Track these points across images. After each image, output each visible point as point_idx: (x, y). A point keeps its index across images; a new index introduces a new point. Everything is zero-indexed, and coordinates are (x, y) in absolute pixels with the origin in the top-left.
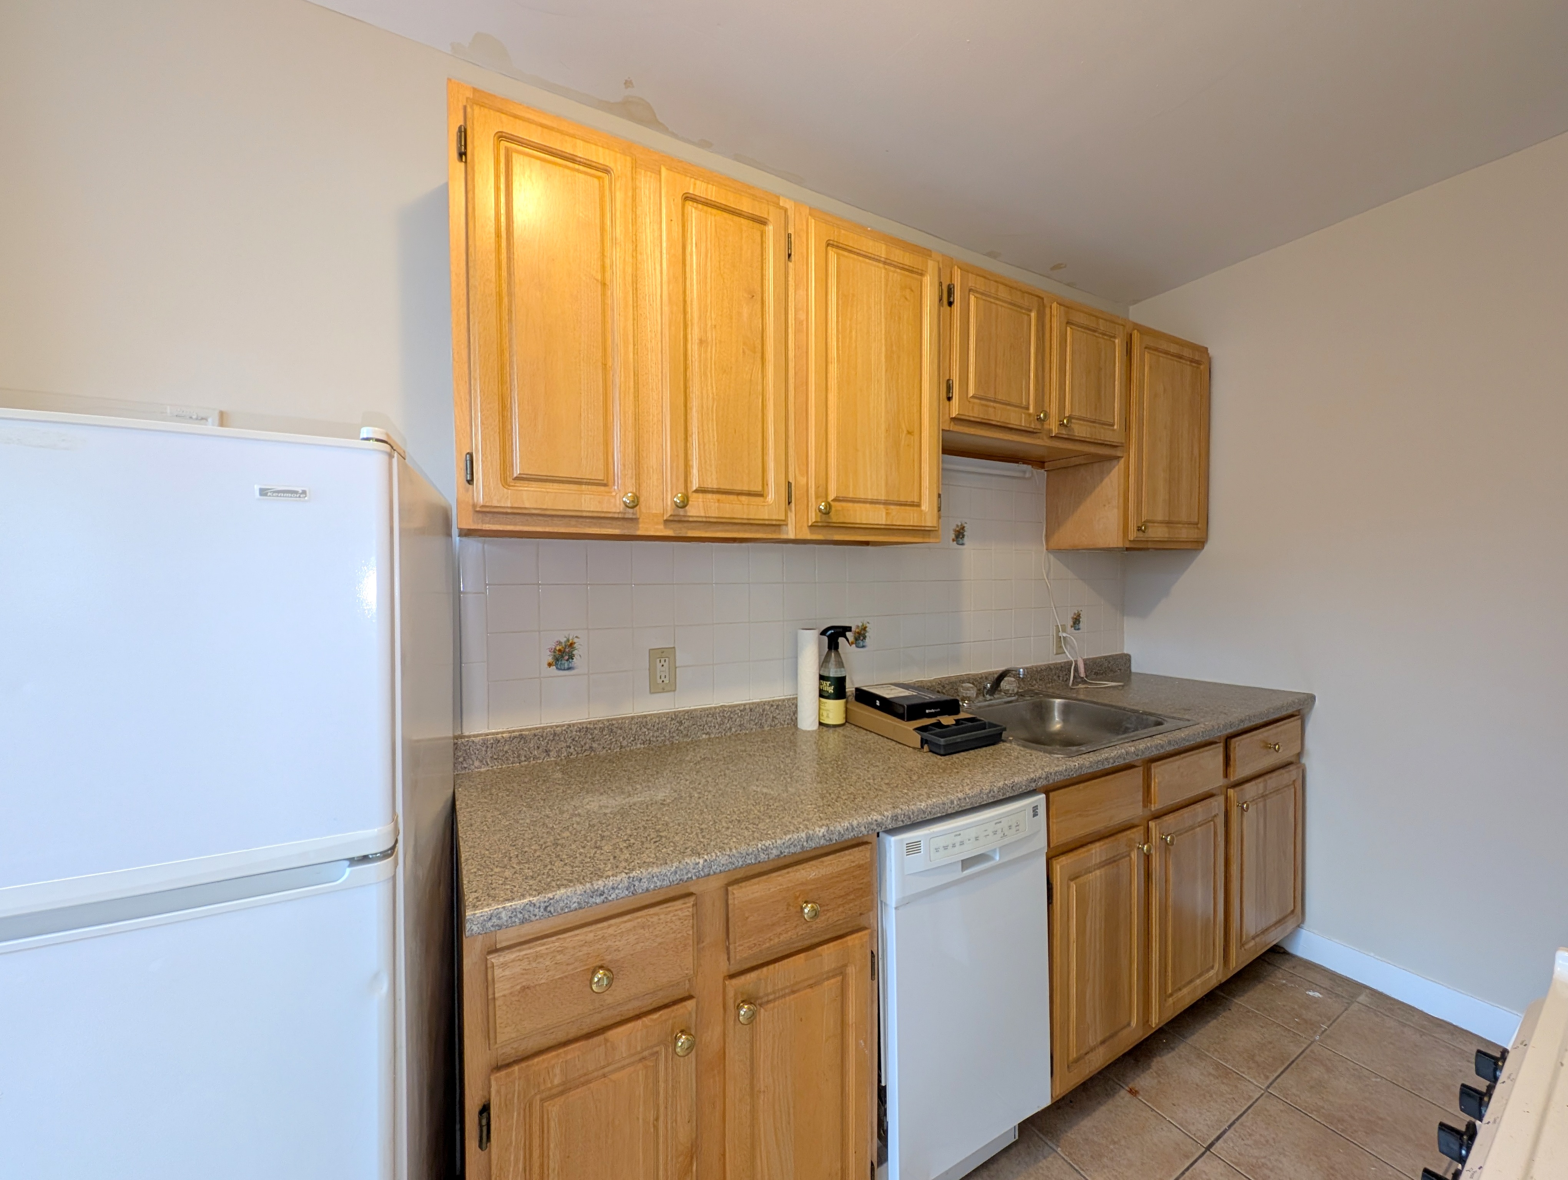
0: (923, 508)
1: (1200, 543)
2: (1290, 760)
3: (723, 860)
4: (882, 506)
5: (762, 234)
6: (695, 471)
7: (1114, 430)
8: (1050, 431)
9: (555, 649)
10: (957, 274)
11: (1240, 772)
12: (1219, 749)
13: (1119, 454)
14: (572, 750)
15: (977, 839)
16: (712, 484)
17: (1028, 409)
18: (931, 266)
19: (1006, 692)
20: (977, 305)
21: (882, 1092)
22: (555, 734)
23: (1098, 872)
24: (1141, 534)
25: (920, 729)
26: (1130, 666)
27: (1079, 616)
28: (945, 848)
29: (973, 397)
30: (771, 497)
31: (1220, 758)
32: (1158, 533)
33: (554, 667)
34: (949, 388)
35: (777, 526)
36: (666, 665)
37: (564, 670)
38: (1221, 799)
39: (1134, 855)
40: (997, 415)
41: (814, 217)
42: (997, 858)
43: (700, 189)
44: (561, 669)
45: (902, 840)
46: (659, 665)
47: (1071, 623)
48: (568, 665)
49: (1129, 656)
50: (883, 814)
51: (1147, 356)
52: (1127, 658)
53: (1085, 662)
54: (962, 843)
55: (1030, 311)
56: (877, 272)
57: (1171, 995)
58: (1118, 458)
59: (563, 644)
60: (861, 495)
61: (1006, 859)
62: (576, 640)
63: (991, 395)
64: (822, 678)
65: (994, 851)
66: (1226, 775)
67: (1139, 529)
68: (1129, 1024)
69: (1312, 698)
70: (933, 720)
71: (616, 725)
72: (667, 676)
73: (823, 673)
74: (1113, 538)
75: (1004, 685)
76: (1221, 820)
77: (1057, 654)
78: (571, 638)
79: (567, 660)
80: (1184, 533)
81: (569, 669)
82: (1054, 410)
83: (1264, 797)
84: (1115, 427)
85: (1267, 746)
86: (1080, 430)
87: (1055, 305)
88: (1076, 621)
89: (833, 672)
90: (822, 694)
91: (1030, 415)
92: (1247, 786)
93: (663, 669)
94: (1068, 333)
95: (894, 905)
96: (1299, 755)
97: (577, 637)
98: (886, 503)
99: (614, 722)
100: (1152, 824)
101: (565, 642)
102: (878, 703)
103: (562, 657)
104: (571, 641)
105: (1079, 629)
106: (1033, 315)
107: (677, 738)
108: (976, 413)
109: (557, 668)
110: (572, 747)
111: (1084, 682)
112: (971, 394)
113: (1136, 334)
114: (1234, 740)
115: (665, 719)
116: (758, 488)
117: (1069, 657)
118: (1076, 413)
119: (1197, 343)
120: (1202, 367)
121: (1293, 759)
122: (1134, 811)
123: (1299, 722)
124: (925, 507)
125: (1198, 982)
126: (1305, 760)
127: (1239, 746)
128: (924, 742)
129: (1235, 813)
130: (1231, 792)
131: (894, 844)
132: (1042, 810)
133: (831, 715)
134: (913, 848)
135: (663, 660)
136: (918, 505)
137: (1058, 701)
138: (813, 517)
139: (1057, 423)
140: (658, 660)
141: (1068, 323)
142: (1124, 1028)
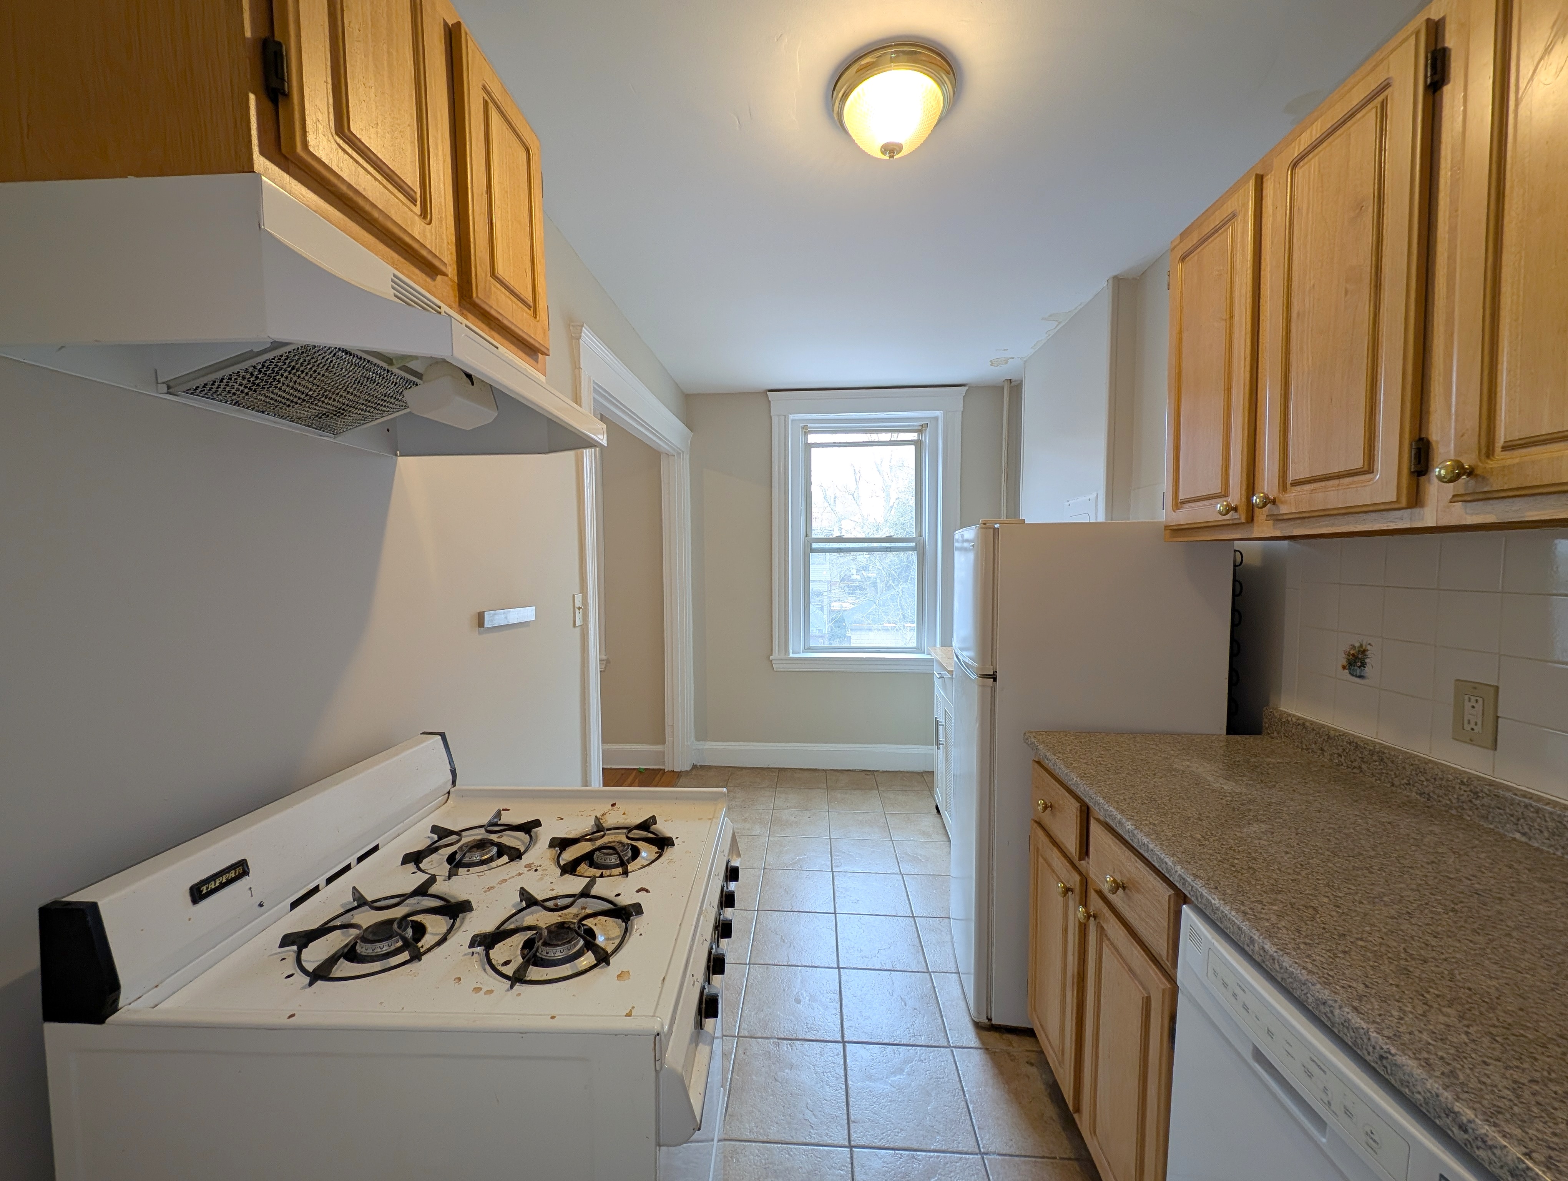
9: (1349, 652)
14: (1342, 760)
22: (1329, 737)
33: (1347, 671)
36: (1479, 706)
37: (1356, 676)
44: (1352, 675)
46: (1468, 705)
48: (1360, 673)
59: (1357, 649)
62: (1369, 647)
71: (1388, 756)
72: (1479, 723)
78: (1364, 644)
79: (1359, 667)
81: (1361, 677)
93: (1473, 711)
97: (1370, 644)
99: (1386, 751)
101: (1358, 647)
103: (1355, 662)
104: (1364, 648)
107: (1470, 813)
109: (1350, 673)
110: (1343, 757)
115: (1451, 778)
135: (1473, 699)
140: (1466, 697)
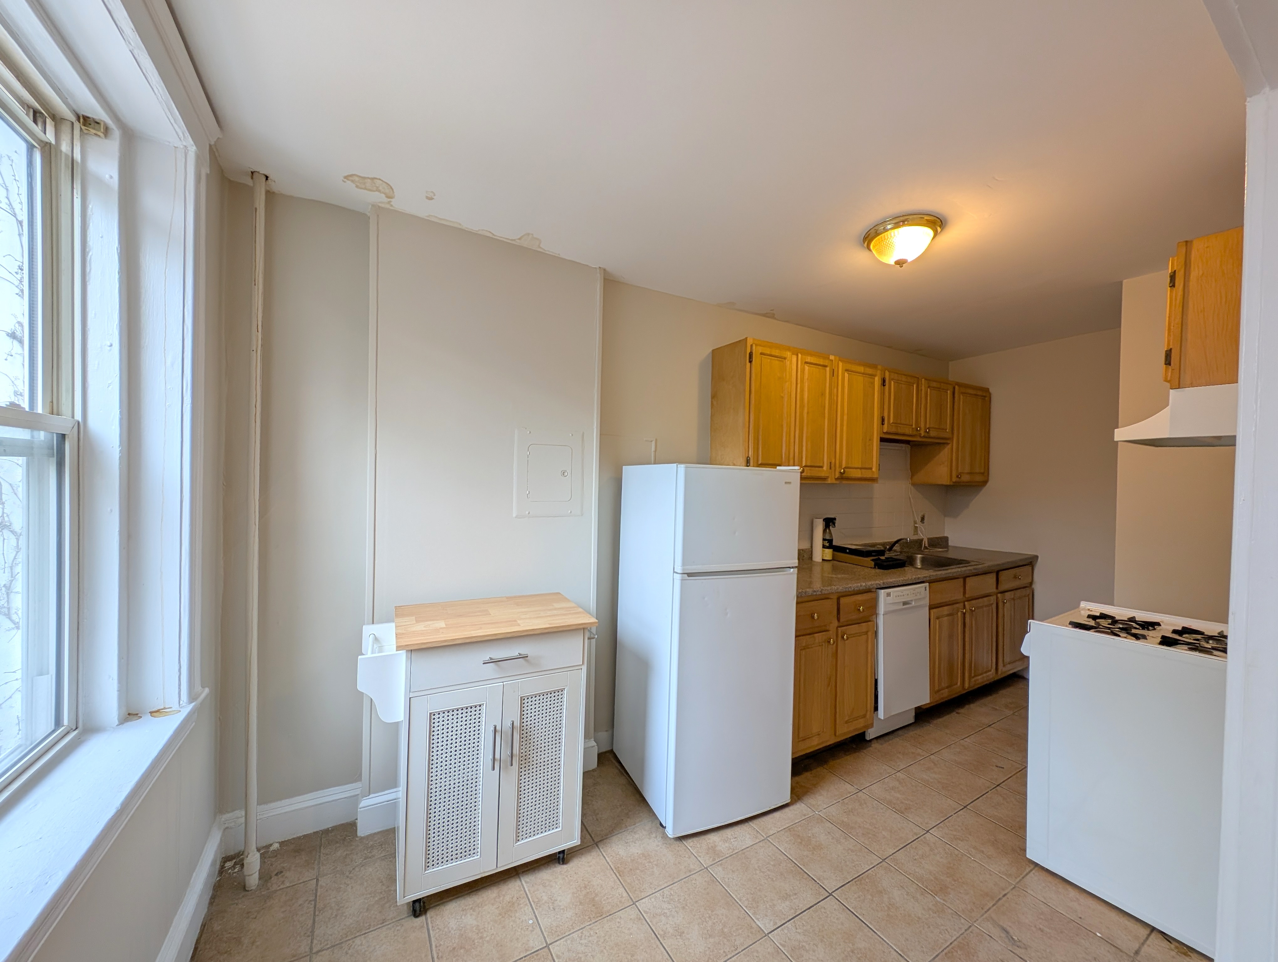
0: (873, 470)
1: (985, 483)
2: (1026, 585)
3: (841, 588)
4: (859, 470)
5: (826, 370)
6: (804, 459)
7: (947, 432)
8: (921, 434)
10: (887, 373)
11: (1002, 587)
12: (994, 575)
13: (948, 442)
15: (908, 595)
16: (809, 464)
17: (912, 425)
18: (879, 372)
19: (895, 551)
20: (894, 386)
21: (876, 681)
23: (946, 618)
24: (958, 479)
25: (872, 560)
26: (948, 543)
27: (924, 516)
28: (898, 596)
29: (892, 423)
30: (825, 468)
31: (995, 579)
32: (966, 478)
34: (883, 420)
35: (825, 479)
38: (995, 597)
39: (959, 614)
40: (900, 431)
41: (841, 361)
42: (913, 603)
43: (809, 359)
45: (885, 591)
47: (920, 519)
49: (948, 537)
50: (880, 582)
51: (961, 397)
52: (946, 539)
53: (929, 539)
54: (903, 595)
55: (914, 384)
56: (861, 378)
57: (974, 677)
58: (948, 444)
60: (853, 466)
61: (917, 604)
63: (899, 422)
64: (824, 540)
65: (912, 600)
66: (997, 588)
67: (957, 476)
68: (957, 683)
69: (1037, 557)
70: (877, 557)
73: (824, 538)
74: (946, 481)
75: (895, 548)
76: (994, 606)
77: (914, 535)
80: (979, 478)
82: (922, 426)
83: (1014, 599)
84: (947, 431)
85: (1015, 577)
86: (933, 434)
87: (923, 380)
88: (923, 519)
89: (828, 537)
90: (824, 547)
91: (913, 428)
92: (1006, 594)
94: (929, 391)
95: (882, 613)
96: (1031, 583)
98: (861, 469)
100: (966, 603)
102: (848, 551)
105: (924, 523)
106: (915, 386)
108: (893, 430)
111: (927, 549)
112: (891, 422)
113: (957, 387)
114: (1001, 572)
116: (821, 465)
117: (921, 536)
118: (932, 426)
119: (984, 386)
120: (986, 398)
121: (1028, 585)
122: (959, 596)
123: (1031, 568)
124: (874, 470)
125: (984, 675)
126: (1033, 586)
127: (1004, 575)
128: (875, 565)
129: (1000, 604)
130: (999, 595)
131: (882, 593)
132: (928, 589)
133: (827, 556)
134: (889, 595)
136: (871, 469)
137: (919, 556)
138: (837, 475)
139: (924, 430)
141: (929, 387)
142: (955, 685)
